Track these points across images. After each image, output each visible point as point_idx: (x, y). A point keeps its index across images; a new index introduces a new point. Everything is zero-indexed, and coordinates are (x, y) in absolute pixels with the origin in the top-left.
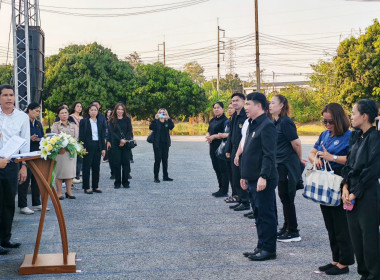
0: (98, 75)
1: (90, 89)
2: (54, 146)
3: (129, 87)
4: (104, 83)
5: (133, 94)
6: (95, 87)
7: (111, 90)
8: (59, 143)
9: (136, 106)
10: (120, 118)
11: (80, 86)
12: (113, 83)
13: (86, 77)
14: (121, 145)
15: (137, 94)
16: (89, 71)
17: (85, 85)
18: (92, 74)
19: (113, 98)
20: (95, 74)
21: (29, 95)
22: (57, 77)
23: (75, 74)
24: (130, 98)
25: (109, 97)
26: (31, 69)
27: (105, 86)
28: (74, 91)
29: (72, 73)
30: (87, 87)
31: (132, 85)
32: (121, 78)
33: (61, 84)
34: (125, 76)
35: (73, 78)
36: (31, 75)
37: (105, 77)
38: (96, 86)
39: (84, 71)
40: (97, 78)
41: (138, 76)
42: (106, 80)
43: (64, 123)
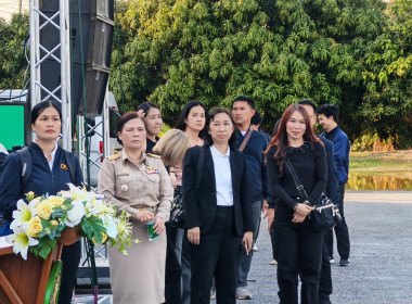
0: (289, 27)
1: (264, 65)
2: (46, 223)
3: (371, 57)
4: (303, 47)
5: (382, 76)
6: (280, 58)
7: (321, 67)
8: (59, 215)
9: (391, 110)
10: (297, 143)
11: (239, 57)
12: (327, 48)
13: (254, 33)
14: (298, 219)
15: (392, 77)
16: (263, 16)
17: (252, 54)
18: (272, 25)
19: (326, 87)
20: (280, 25)
21: (66, 84)
22: (179, 33)
23: (227, 24)
24: (372, 87)
25: (316, 86)
26: (73, 14)
27: (307, 56)
28: (224, 72)
29: (217, 22)
30: (257, 60)
31: (380, 51)
32: (348, 34)
33: (189, 50)
34: (362, 27)
35: (221, 34)
36: (73, 32)
37: (306, 32)
38: (282, 57)
39: (249, 16)
40: (286, 36)
41: (395, 27)
42: (311, 41)
43: (134, 158)
